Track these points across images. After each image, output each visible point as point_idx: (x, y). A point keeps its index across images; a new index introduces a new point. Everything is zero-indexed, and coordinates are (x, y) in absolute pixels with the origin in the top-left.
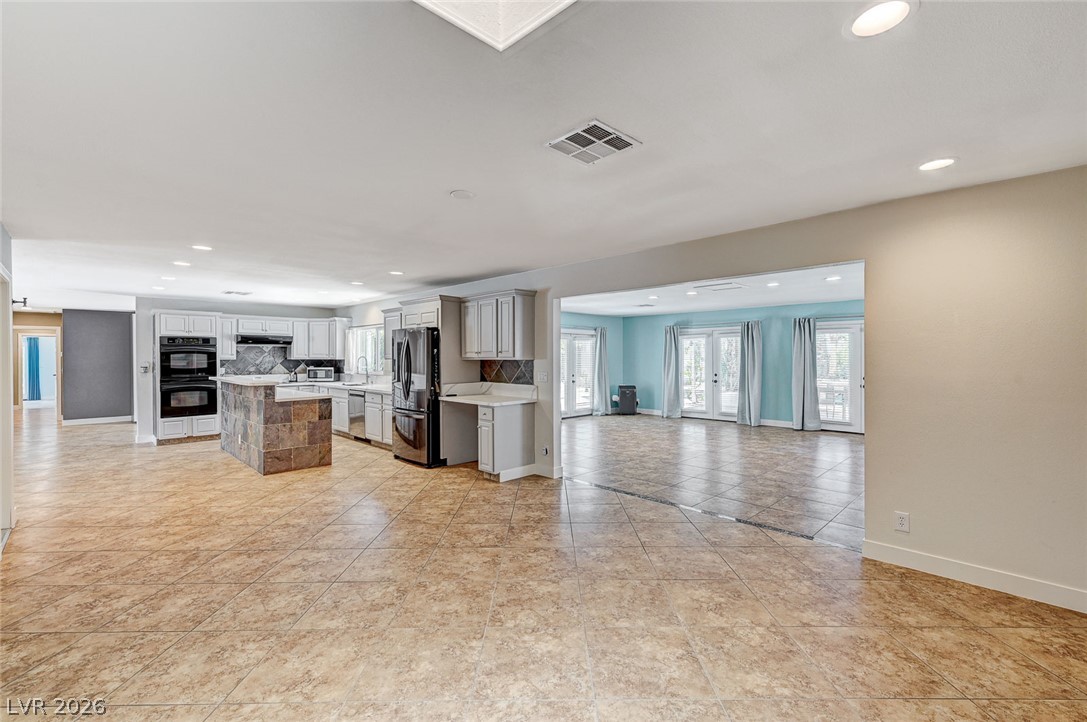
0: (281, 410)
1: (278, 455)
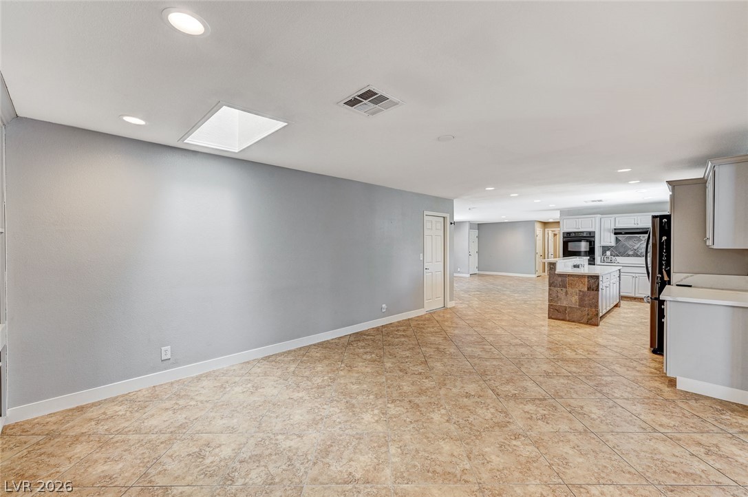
0: (560, 279)
1: (557, 308)
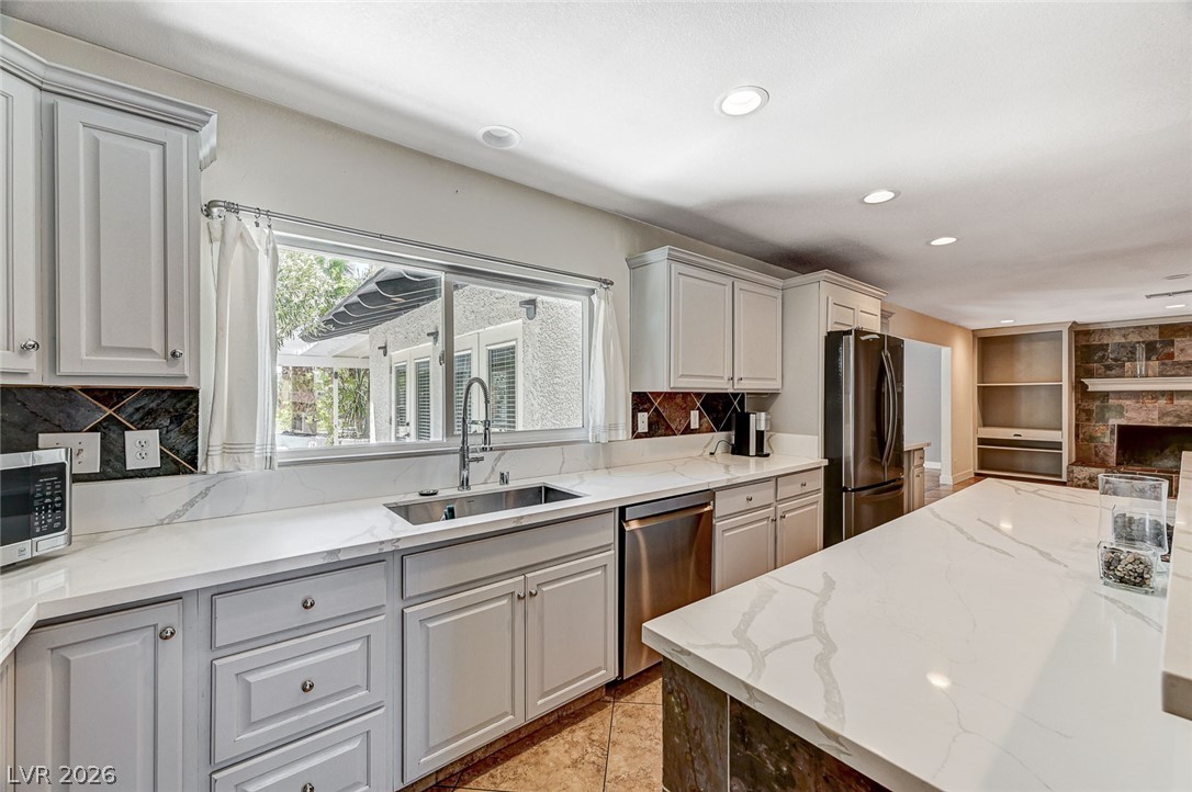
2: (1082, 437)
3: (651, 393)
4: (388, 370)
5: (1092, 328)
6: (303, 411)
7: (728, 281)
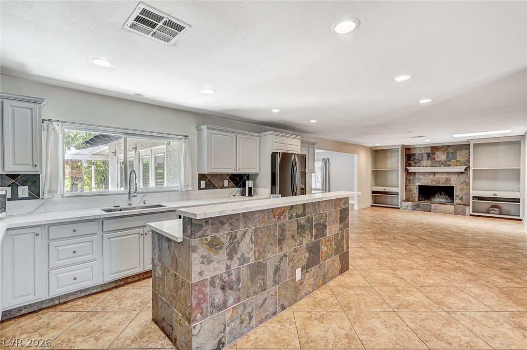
2: (408, 190)
3: (207, 174)
4: (117, 162)
5: (411, 147)
6: (77, 181)
7: (234, 135)
